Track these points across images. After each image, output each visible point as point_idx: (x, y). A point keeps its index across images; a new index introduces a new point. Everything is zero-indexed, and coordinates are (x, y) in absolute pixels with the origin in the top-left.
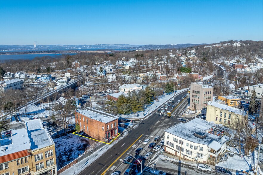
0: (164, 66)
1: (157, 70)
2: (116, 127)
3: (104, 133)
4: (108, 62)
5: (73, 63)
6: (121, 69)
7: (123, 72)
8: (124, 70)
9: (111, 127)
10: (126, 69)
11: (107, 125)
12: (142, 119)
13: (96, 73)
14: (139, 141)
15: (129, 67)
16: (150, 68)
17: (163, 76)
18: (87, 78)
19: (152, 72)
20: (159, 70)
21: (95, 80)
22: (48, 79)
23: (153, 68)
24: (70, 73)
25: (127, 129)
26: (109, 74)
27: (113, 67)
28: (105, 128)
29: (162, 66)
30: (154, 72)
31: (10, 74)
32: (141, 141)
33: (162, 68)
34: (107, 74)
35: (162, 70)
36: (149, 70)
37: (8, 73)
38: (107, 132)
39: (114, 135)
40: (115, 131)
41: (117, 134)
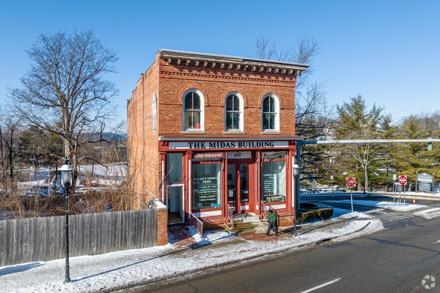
2: (279, 139)
9: (231, 121)
25: (374, 214)
38: (184, 152)
39: (257, 207)
40: (275, 176)
41: (284, 206)
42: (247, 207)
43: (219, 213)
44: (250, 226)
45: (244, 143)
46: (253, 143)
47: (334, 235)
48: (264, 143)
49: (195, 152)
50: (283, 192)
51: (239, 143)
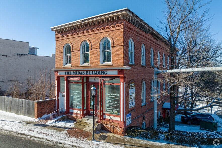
41: (119, 119)
45: (89, 72)
46: (94, 72)
48: (101, 72)
49: (69, 77)
51: (87, 72)
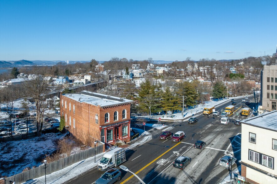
0: (207, 72)
1: (199, 76)
2: (126, 120)
3: (97, 128)
4: (137, 66)
5: (97, 66)
6: (152, 73)
7: (155, 76)
8: (156, 74)
9: (115, 118)
10: (159, 73)
11: (106, 111)
12: (180, 121)
13: (121, 77)
14: (174, 152)
15: (162, 71)
16: (190, 73)
17: (208, 82)
18: (110, 82)
19: (193, 78)
20: (202, 76)
21: (120, 84)
22: (64, 81)
23: (193, 73)
24: (90, 76)
25: (151, 132)
26: (137, 78)
27: (143, 70)
28: (101, 117)
29: (204, 72)
30: (194, 78)
31: (23, 75)
32: (178, 154)
33: (205, 74)
34: (135, 78)
35: (205, 77)
36: (189, 75)
37: (22, 73)
38: (105, 128)
39: (121, 138)
40: (125, 128)
41: (127, 137)
42: (118, 138)
43: (112, 141)
44: (120, 144)
45: (118, 123)
47: (140, 143)
48: (123, 122)
49: (107, 128)
50: (127, 133)
